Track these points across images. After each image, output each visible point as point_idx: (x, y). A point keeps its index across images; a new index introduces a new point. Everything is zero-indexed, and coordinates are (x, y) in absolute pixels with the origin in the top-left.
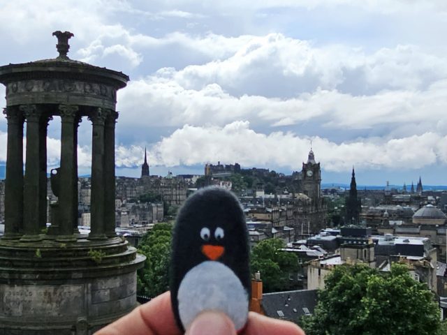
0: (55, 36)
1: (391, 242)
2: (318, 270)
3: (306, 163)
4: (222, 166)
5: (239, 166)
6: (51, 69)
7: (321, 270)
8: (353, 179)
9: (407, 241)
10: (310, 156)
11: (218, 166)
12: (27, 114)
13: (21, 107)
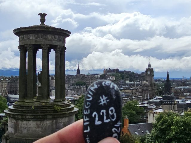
0: (39, 15)
1: (185, 102)
2: (152, 114)
3: (147, 68)
4: (111, 70)
5: (118, 70)
6: (38, 29)
7: (154, 114)
8: (168, 75)
10: (149, 65)
11: (109, 70)
12: (28, 49)
13: (25, 45)
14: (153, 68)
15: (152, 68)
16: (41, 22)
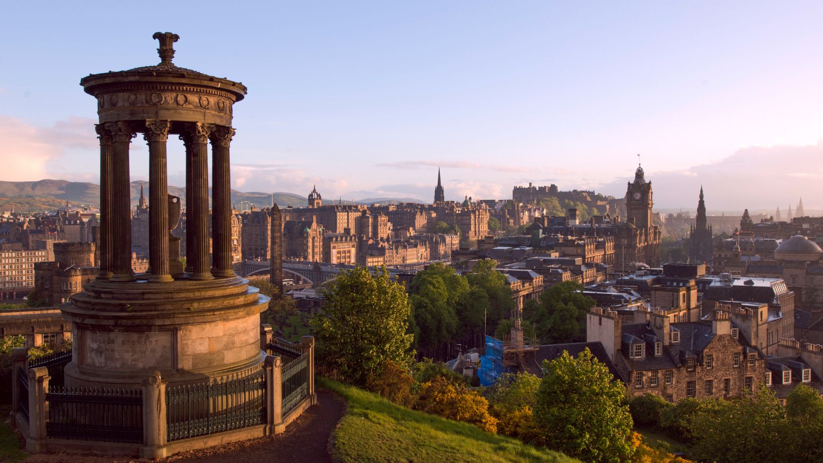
0: (157, 40)
1: (727, 284)
2: (598, 318)
3: (632, 182)
4: (534, 188)
5: (556, 187)
6: (132, 79)
7: (603, 318)
8: (701, 203)
9: (750, 282)
10: (637, 174)
11: (529, 188)
12: (113, 133)
13: (106, 125)
14: (650, 183)
15: (647, 182)
16: (160, 56)
